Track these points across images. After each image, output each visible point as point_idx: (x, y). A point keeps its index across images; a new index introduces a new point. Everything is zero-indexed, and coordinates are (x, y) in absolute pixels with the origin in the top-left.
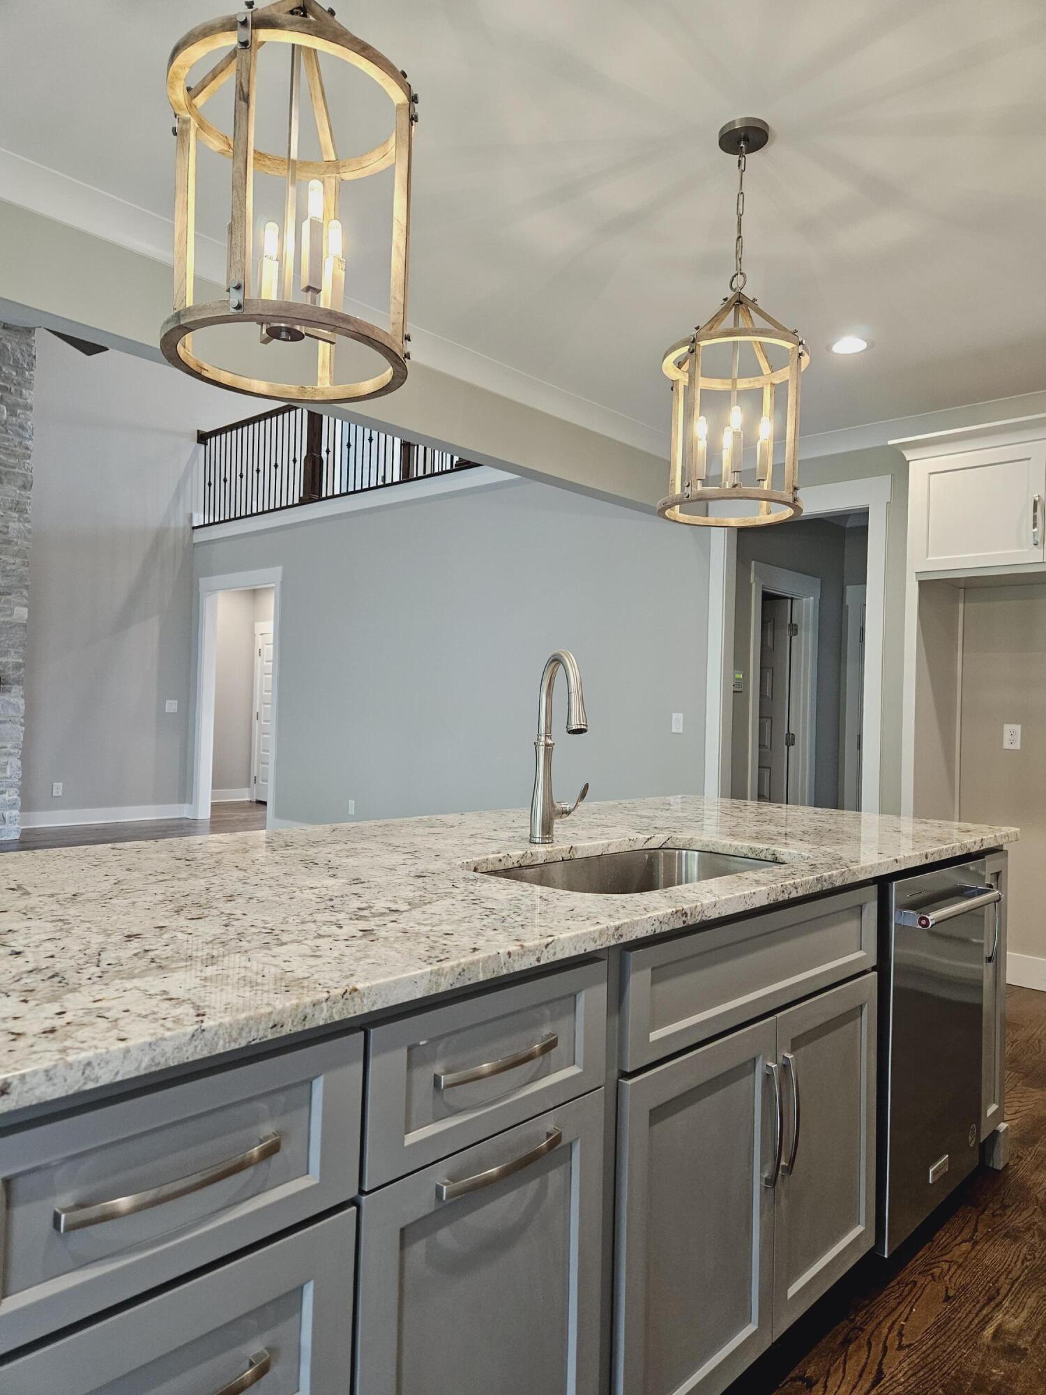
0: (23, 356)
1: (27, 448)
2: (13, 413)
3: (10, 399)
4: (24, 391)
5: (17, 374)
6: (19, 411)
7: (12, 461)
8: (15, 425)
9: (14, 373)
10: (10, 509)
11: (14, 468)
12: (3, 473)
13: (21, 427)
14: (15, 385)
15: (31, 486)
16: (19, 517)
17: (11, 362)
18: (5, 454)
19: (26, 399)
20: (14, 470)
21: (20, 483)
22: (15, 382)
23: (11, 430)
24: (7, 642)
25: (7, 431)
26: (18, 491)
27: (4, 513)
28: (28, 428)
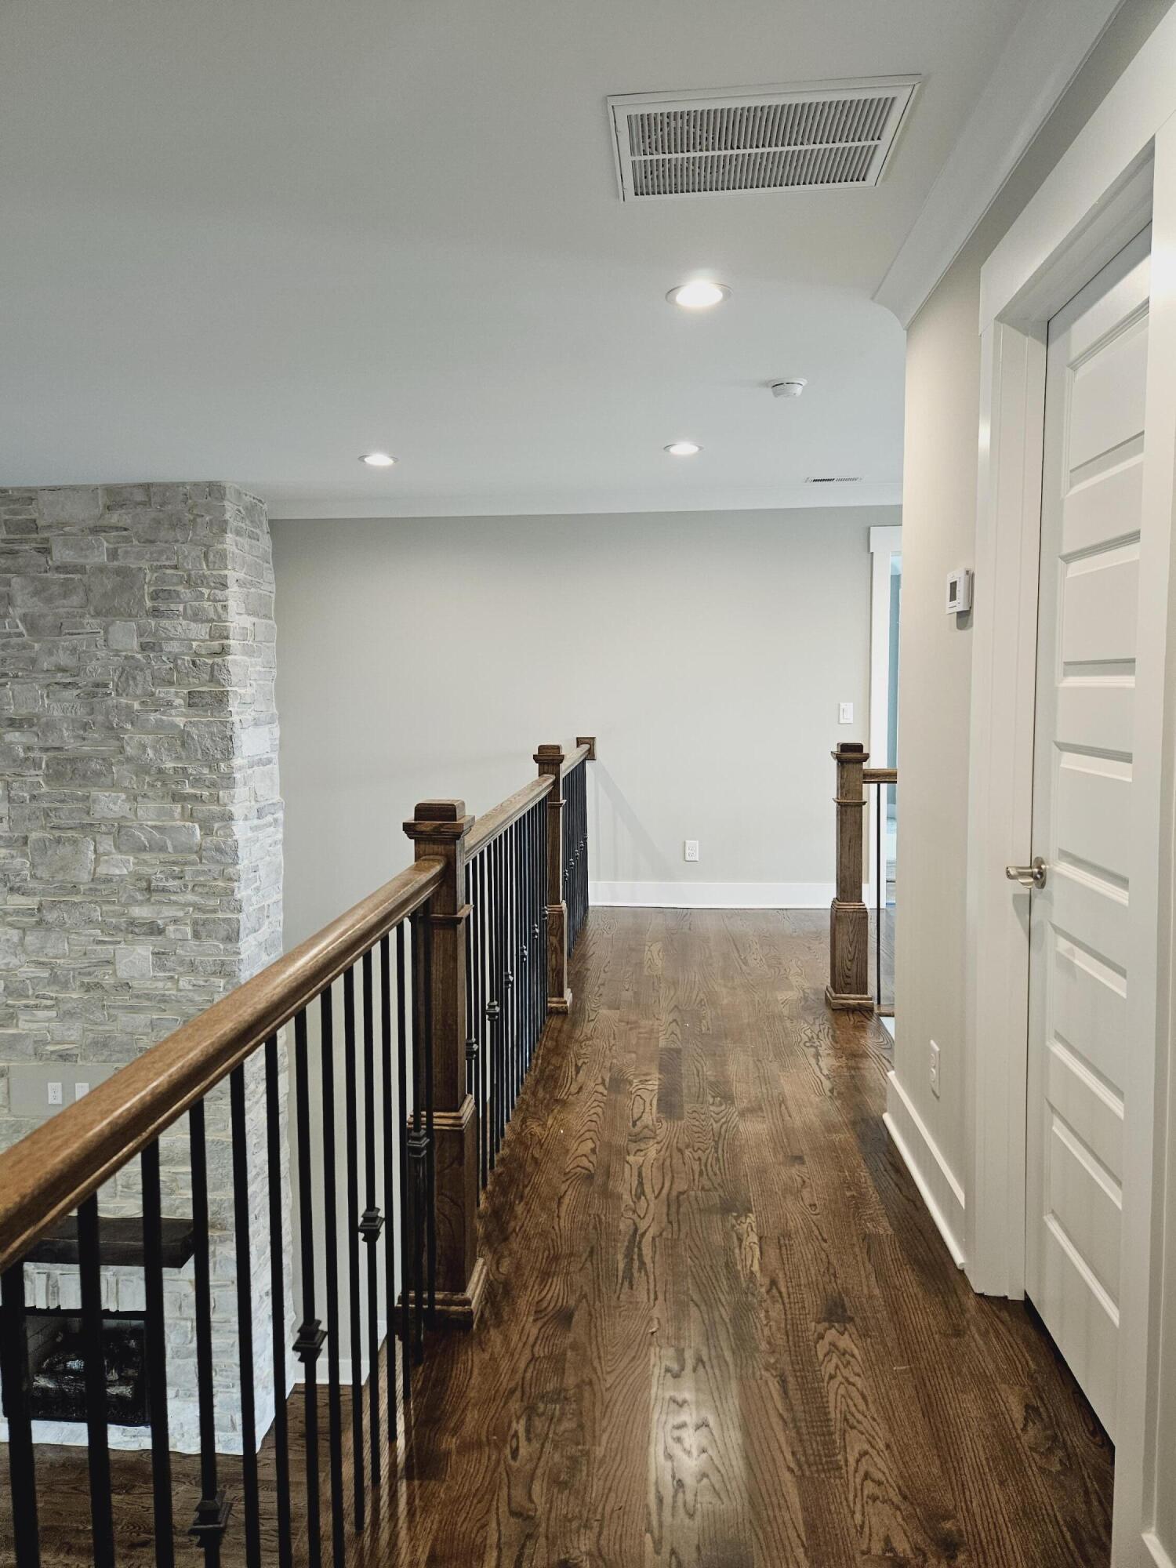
0: (214, 741)
1: (230, 879)
2: (207, 831)
3: (202, 809)
4: (221, 793)
5: (210, 771)
6: (216, 826)
7: (214, 902)
8: (211, 849)
9: (206, 771)
10: (214, 973)
11: (215, 911)
12: (201, 922)
13: (219, 850)
14: (208, 787)
15: (238, 934)
16: (228, 983)
17: (199, 757)
18: (201, 893)
19: (225, 805)
20: (213, 916)
21: (222, 934)
22: (207, 783)
23: (206, 859)
24: (220, 1170)
25: (201, 860)
26: (222, 946)
27: (206, 981)
28: (228, 849)
